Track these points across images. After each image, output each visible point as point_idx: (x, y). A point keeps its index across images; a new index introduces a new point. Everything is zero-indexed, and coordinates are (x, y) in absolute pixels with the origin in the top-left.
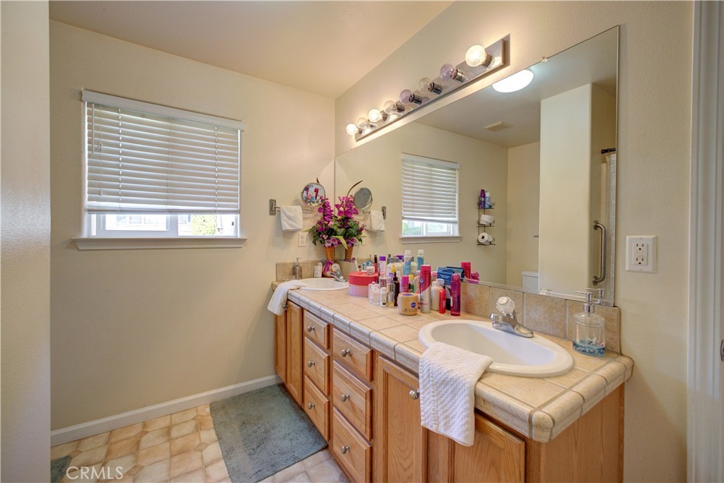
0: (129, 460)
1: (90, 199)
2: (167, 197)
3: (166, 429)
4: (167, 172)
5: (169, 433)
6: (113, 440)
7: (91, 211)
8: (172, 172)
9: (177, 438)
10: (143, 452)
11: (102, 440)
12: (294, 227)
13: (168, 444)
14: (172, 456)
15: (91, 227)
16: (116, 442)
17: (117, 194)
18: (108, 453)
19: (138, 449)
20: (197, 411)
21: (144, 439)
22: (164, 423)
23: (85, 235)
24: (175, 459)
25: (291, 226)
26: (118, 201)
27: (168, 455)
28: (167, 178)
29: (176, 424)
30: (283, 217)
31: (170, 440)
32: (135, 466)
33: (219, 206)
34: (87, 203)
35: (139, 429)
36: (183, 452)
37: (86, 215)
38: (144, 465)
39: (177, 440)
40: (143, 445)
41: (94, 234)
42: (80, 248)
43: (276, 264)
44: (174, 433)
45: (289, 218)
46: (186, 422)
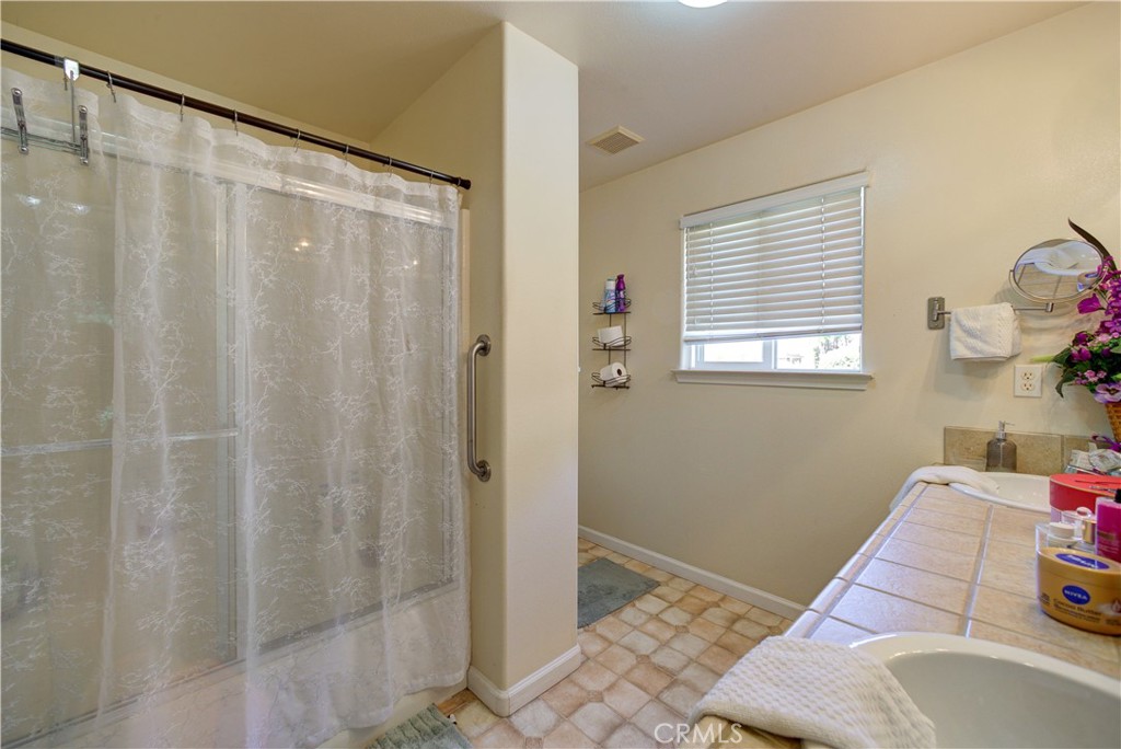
0: (685, 617)
1: (688, 330)
2: (757, 318)
3: (736, 617)
4: (757, 285)
5: (734, 622)
6: (692, 593)
7: (689, 341)
8: (763, 284)
9: (737, 633)
10: (700, 620)
11: (686, 586)
12: (981, 352)
13: (723, 631)
14: (715, 644)
15: (689, 360)
16: (692, 596)
17: (708, 321)
18: (681, 600)
19: (700, 614)
20: (781, 622)
21: (712, 610)
22: (739, 608)
23: (684, 367)
24: (715, 649)
25: (973, 349)
26: (709, 328)
27: (713, 640)
28: (757, 293)
29: (749, 620)
30: (956, 331)
31: (729, 628)
32: (684, 627)
33: (827, 323)
34: (686, 334)
35: (715, 598)
36: (727, 649)
37: (685, 348)
38: (691, 630)
39: (734, 634)
40: (705, 615)
41: (693, 366)
42: (679, 380)
43: (945, 429)
44: (738, 626)
45: (970, 333)
46: (760, 624)
